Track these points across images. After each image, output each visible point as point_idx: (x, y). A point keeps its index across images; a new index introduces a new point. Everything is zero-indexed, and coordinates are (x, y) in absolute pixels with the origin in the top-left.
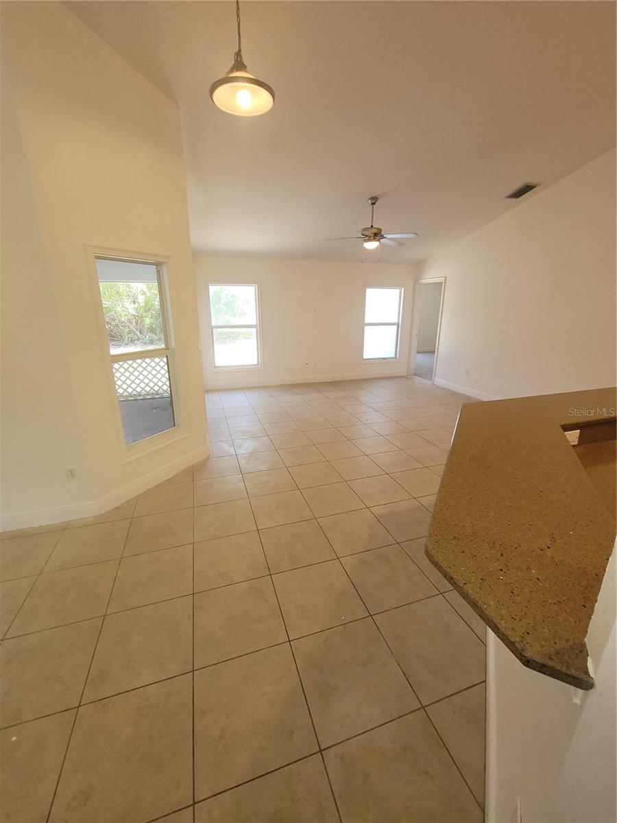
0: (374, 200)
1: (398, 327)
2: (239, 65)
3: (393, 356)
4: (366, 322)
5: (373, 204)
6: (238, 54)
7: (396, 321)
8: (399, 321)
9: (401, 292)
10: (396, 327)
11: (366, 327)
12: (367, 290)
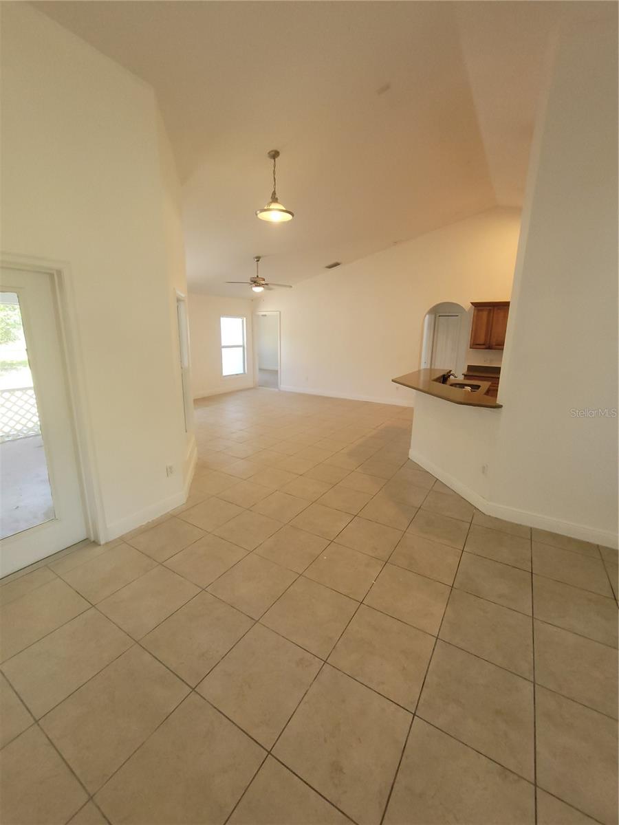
0: (258, 258)
1: (244, 347)
2: (275, 199)
3: (242, 372)
4: (223, 345)
5: (258, 261)
6: (274, 193)
7: (241, 344)
8: (244, 343)
9: (243, 321)
10: (241, 349)
11: (223, 349)
12: (222, 318)
